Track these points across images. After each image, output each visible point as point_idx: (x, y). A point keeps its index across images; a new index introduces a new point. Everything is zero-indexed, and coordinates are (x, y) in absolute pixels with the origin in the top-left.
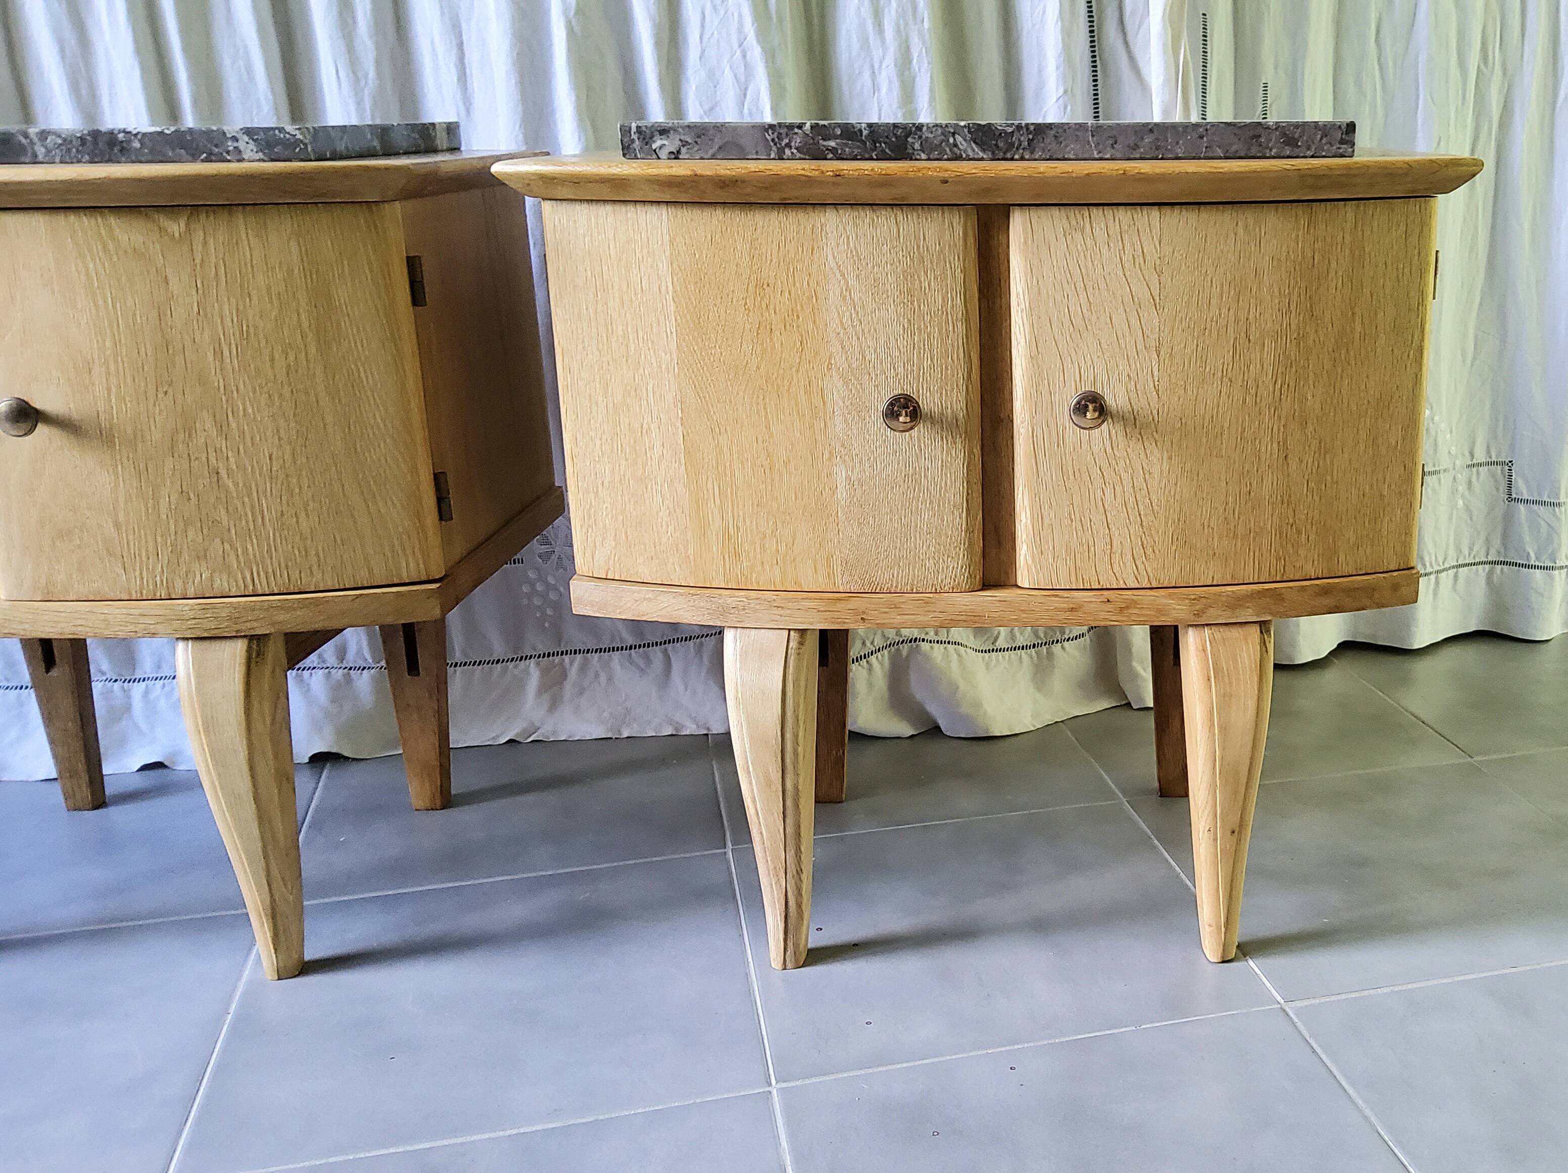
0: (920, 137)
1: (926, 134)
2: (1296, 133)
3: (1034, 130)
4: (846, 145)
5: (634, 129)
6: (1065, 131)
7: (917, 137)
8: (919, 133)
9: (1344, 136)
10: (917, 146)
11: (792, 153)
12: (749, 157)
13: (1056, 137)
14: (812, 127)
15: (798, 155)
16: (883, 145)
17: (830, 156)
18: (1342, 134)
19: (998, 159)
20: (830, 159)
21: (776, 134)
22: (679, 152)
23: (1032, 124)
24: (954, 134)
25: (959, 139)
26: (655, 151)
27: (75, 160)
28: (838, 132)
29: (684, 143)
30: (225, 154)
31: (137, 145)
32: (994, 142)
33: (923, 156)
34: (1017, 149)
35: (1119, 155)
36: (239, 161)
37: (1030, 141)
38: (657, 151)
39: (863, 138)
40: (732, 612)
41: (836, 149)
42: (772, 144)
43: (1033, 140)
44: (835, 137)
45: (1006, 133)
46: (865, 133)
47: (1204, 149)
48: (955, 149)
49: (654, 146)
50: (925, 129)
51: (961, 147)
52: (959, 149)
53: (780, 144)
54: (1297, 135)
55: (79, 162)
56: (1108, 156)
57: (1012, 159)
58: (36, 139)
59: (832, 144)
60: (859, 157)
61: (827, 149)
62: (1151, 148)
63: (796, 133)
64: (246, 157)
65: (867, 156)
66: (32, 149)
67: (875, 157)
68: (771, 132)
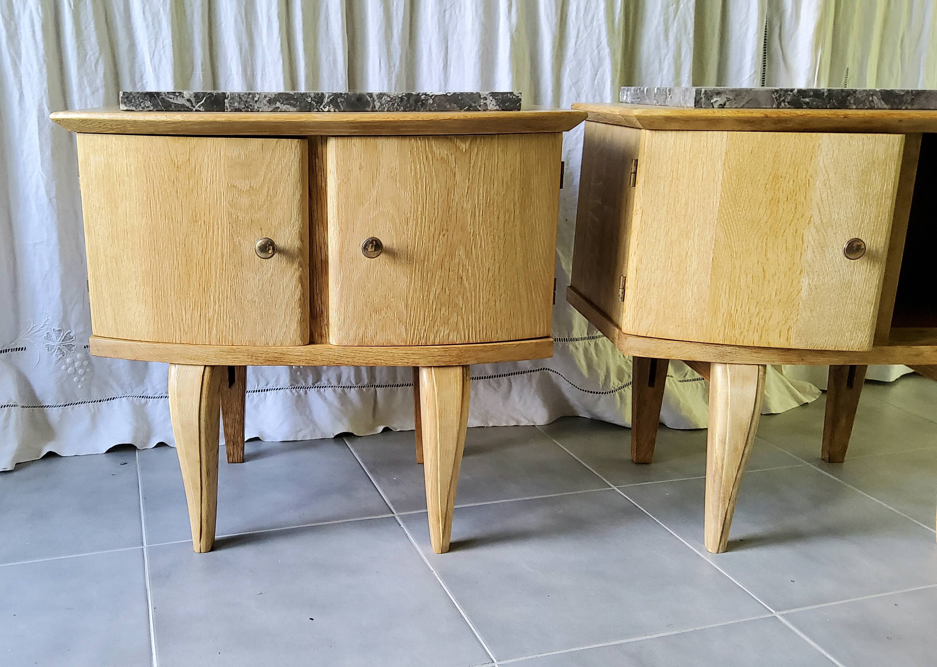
1: (858, 95)
3: (916, 94)
4: (814, 101)
5: (703, 92)
6: (932, 94)
7: (853, 97)
8: (854, 95)
10: (852, 101)
11: (785, 105)
12: (763, 107)
13: (926, 97)
14: (798, 91)
15: (788, 106)
17: (805, 106)
19: (894, 109)
20: (805, 108)
21: (778, 95)
22: (725, 104)
23: (914, 90)
24: (872, 95)
25: (875, 97)
26: (712, 104)
27: (395, 110)
28: (811, 93)
30: (478, 107)
31: (431, 101)
33: (854, 107)
34: (905, 103)
36: (484, 110)
37: (912, 100)
39: (824, 97)
41: (809, 103)
42: (775, 100)
43: (914, 99)
44: (810, 97)
45: (900, 95)
50: (857, 92)
53: (779, 100)
55: (398, 110)
57: (901, 109)
60: (820, 107)
61: (804, 103)
63: (789, 94)
64: (489, 108)
65: (825, 107)
66: (374, 104)
67: (829, 107)
68: (775, 93)
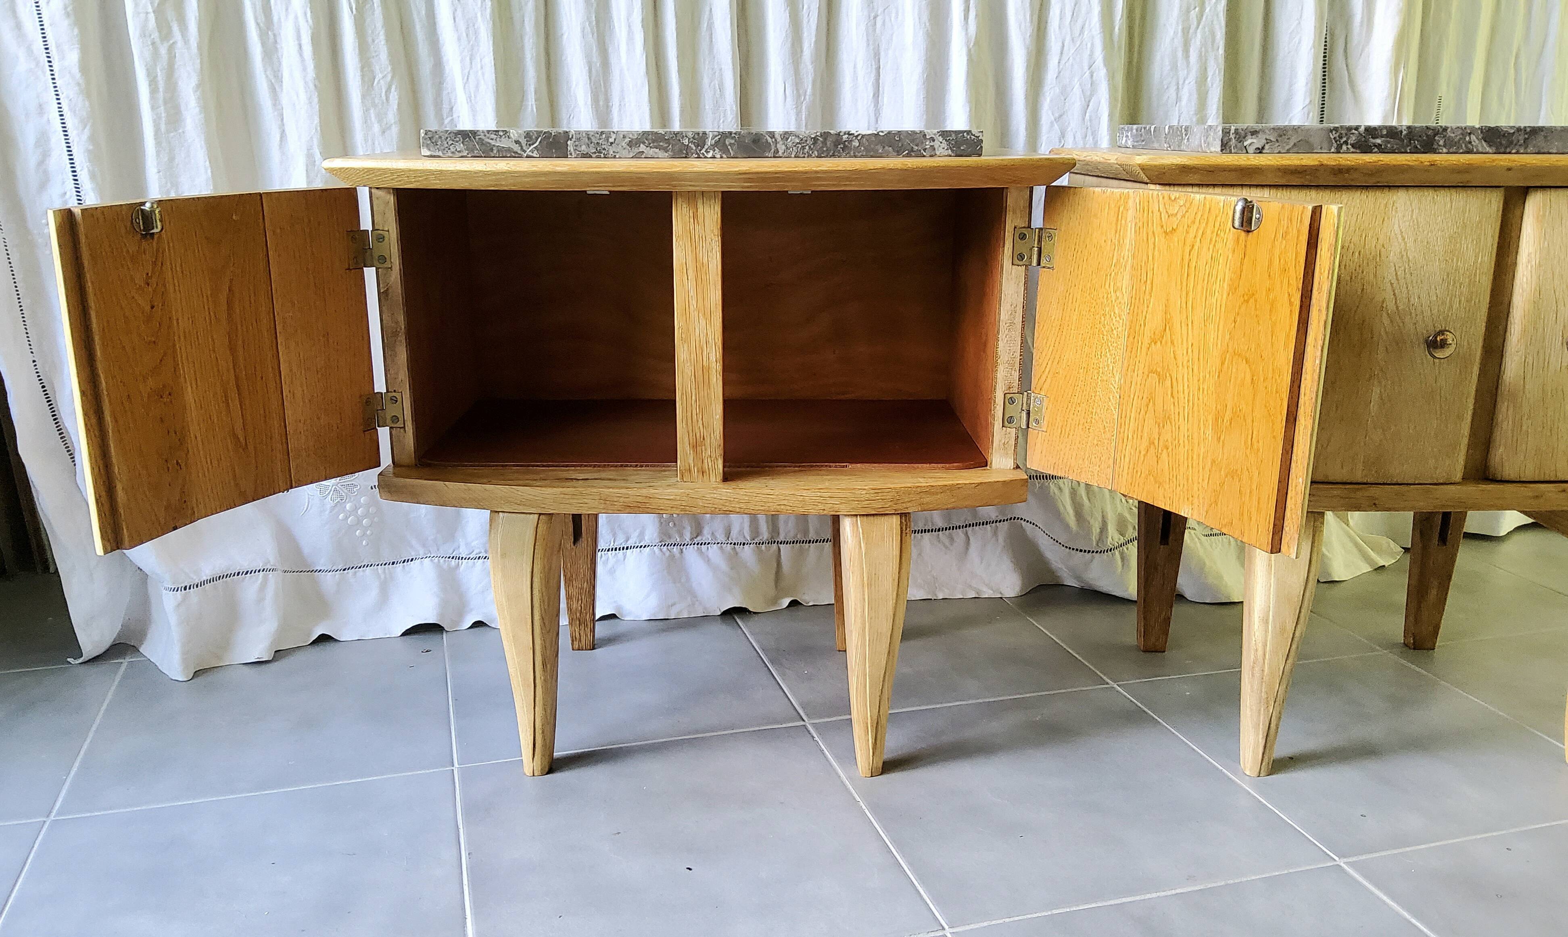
0: (1445, 136)
1: (1449, 133)
3: (1530, 131)
4: (1388, 142)
5: (1232, 131)
6: (1554, 132)
7: (1442, 136)
8: (1443, 133)
11: (1347, 148)
12: (1315, 151)
13: (1545, 137)
14: (1365, 129)
16: (1416, 142)
17: (1376, 150)
19: (1499, 153)
20: (1375, 153)
21: (1338, 134)
22: (1263, 148)
23: (1529, 127)
24: (1470, 134)
26: (1245, 147)
27: (806, 155)
28: (1385, 132)
29: (1268, 141)
30: (922, 151)
31: (856, 143)
32: (1499, 140)
33: (1445, 150)
34: (1516, 145)
36: (931, 156)
37: (1525, 139)
38: (1247, 147)
39: (1403, 136)
41: (1381, 145)
42: (1334, 141)
43: (1528, 139)
44: (1383, 136)
45: (1509, 134)
46: (1404, 133)
48: (1469, 145)
49: (1245, 144)
50: (1449, 130)
51: (1473, 143)
52: (1472, 145)
53: (1340, 141)
55: (809, 156)
57: (1510, 153)
58: (779, 139)
59: (1379, 141)
60: (1396, 151)
61: (1375, 146)
63: (1353, 134)
64: (938, 153)
65: (1403, 150)
66: (776, 146)
67: (1408, 151)
68: (1334, 132)
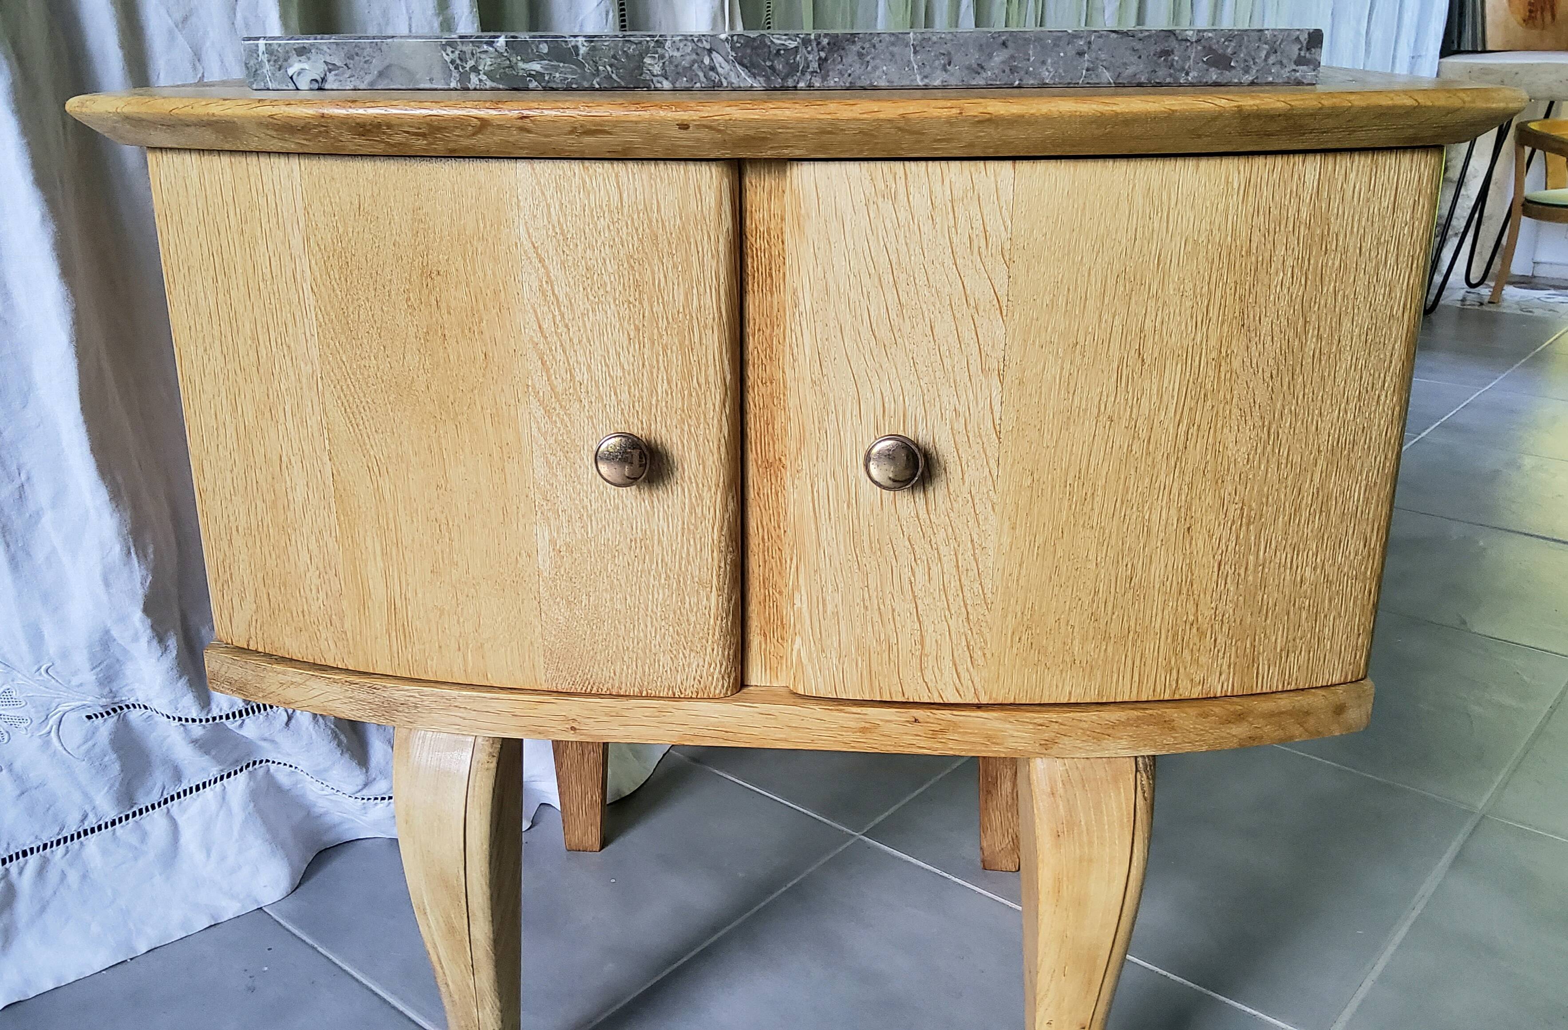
0: (662, 57)
1: (671, 51)
2: (1228, 46)
3: (829, 44)
4: (556, 68)
5: (263, 48)
6: (874, 46)
7: (657, 56)
8: (659, 50)
9: (1302, 53)
10: (657, 70)
11: (480, 80)
12: (422, 86)
13: (860, 55)
14: (509, 43)
15: (489, 84)
16: (608, 67)
17: (533, 84)
18: (1300, 49)
19: (775, 89)
21: (457, 52)
22: (324, 80)
23: (826, 36)
24: (710, 51)
25: (718, 59)
26: (291, 78)
28: (546, 49)
29: (332, 67)
32: (768, 63)
33: (667, 85)
34: (803, 73)
35: (953, 82)
37: (822, 61)
38: (294, 77)
39: (580, 58)
40: (400, 709)
41: (542, 75)
42: (452, 67)
43: (826, 59)
44: (541, 58)
45: (788, 49)
47: (1084, 72)
48: (711, 73)
49: (290, 72)
50: (668, 44)
51: (720, 70)
52: (717, 73)
53: (464, 68)
54: (1229, 51)
56: (937, 83)
57: (795, 88)
59: (536, 66)
60: (574, 86)
61: (530, 75)
62: (1004, 72)
63: (486, 52)
65: (586, 84)
67: (597, 86)
68: (449, 50)
